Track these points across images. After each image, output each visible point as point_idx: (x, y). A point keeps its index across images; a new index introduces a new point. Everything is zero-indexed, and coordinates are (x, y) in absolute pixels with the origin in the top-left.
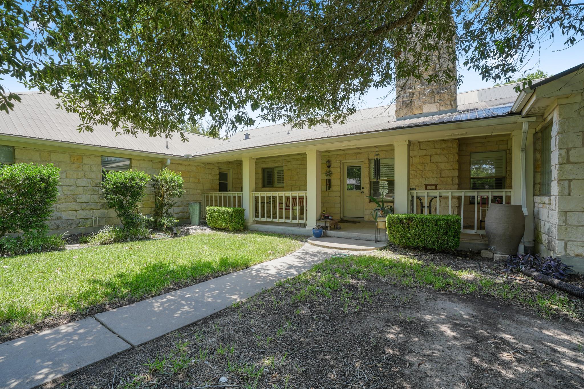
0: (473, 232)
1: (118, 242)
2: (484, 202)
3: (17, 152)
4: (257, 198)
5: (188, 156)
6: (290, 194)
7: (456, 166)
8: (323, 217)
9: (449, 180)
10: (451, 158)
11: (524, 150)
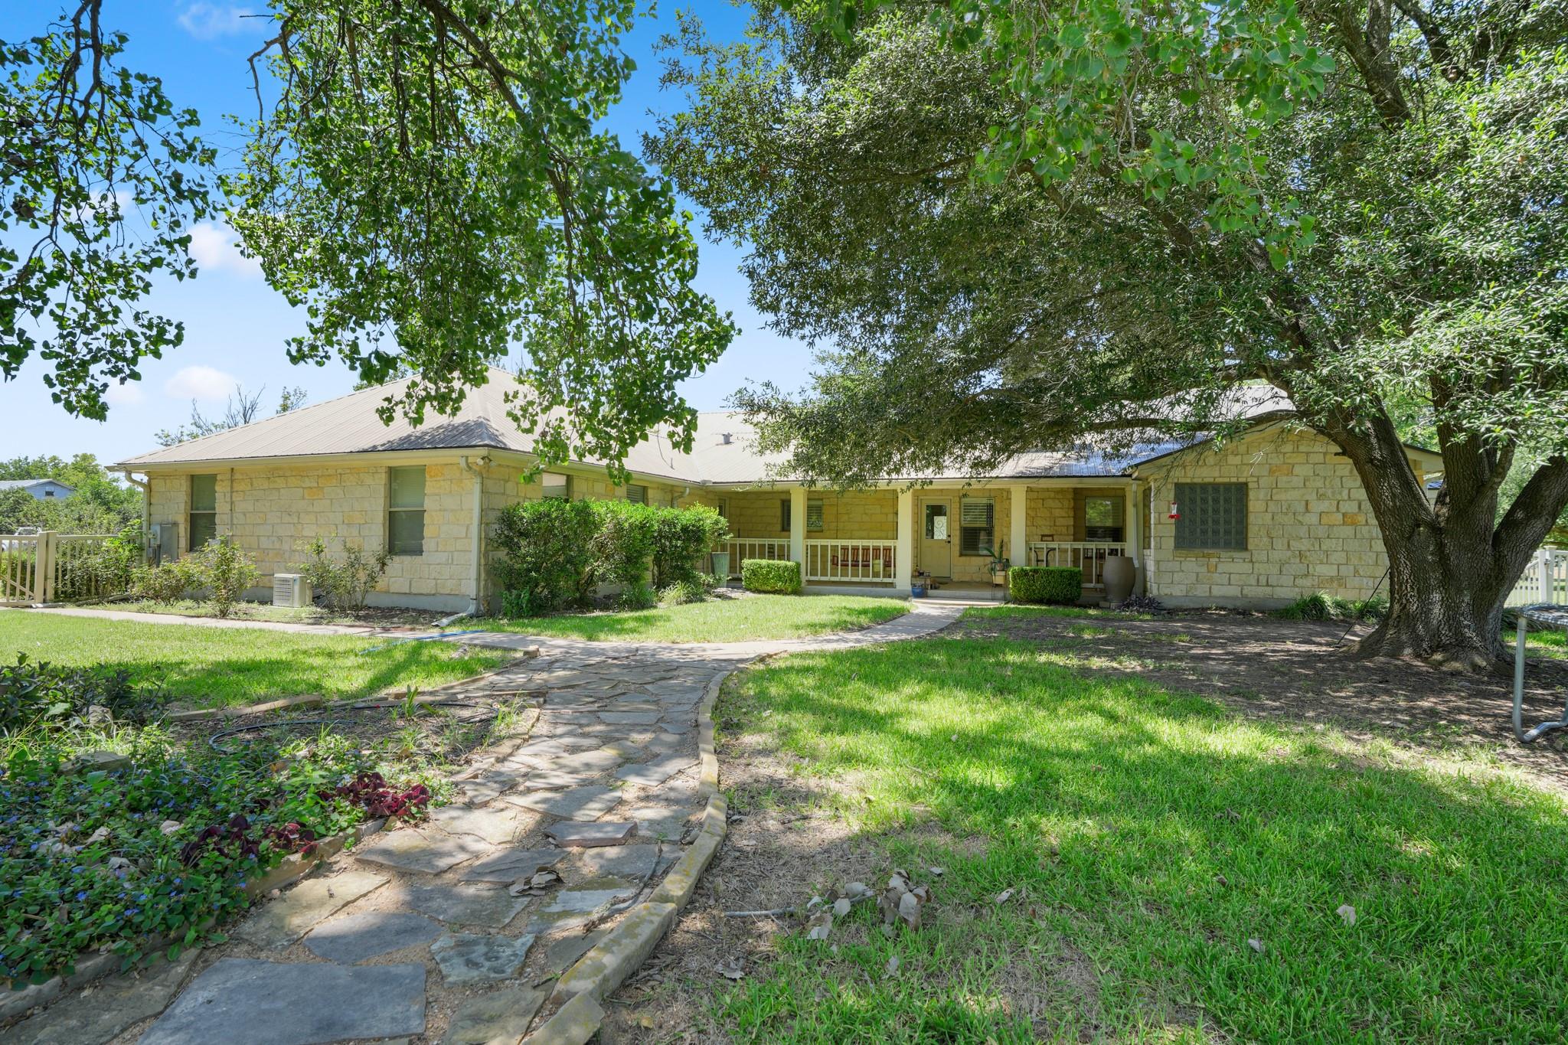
0: (1092, 585)
1: (691, 602)
2: (1101, 556)
3: (576, 482)
4: (814, 547)
5: (705, 482)
6: (871, 543)
7: (1072, 514)
8: (918, 573)
9: (1064, 530)
10: (1066, 503)
11: (1135, 505)
